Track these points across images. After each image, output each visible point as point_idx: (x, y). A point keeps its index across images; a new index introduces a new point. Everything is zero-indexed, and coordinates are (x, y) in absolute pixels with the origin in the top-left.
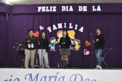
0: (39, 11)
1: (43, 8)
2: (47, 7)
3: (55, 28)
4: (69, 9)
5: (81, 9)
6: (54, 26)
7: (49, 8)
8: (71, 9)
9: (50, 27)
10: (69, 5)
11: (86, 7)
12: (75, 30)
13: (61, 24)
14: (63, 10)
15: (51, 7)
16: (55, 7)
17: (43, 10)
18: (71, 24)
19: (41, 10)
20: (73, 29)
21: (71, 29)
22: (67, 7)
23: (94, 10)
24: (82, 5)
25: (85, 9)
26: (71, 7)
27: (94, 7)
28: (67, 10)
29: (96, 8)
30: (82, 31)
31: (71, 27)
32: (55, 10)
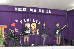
0: (16, 10)
1: (19, 8)
2: (21, 8)
3: (25, 21)
4: (34, 10)
5: (40, 11)
6: (24, 20)
7: (22, 9)
8: (35, 11)
9: (22, 21)
10: (34, 8)
11: (43, 10)
12: (36, 23)
13: (28, 19)
14: (30, 11)
15: (23, 9)
16: (26, 9)
17: (19, 10)
18: (34, 20)
19: (17, 9)
20: (35, 22)
21: (34, 23)
22: (33, 9)
23: (47, 12)
24: (41, 9)
25: (43, 11)
26: (35, 9)
27: (47, 10)
28: (33, 11)
29: (48, 11)
30: (40, 24)
31: (34, 21)
32: (25, 10)
